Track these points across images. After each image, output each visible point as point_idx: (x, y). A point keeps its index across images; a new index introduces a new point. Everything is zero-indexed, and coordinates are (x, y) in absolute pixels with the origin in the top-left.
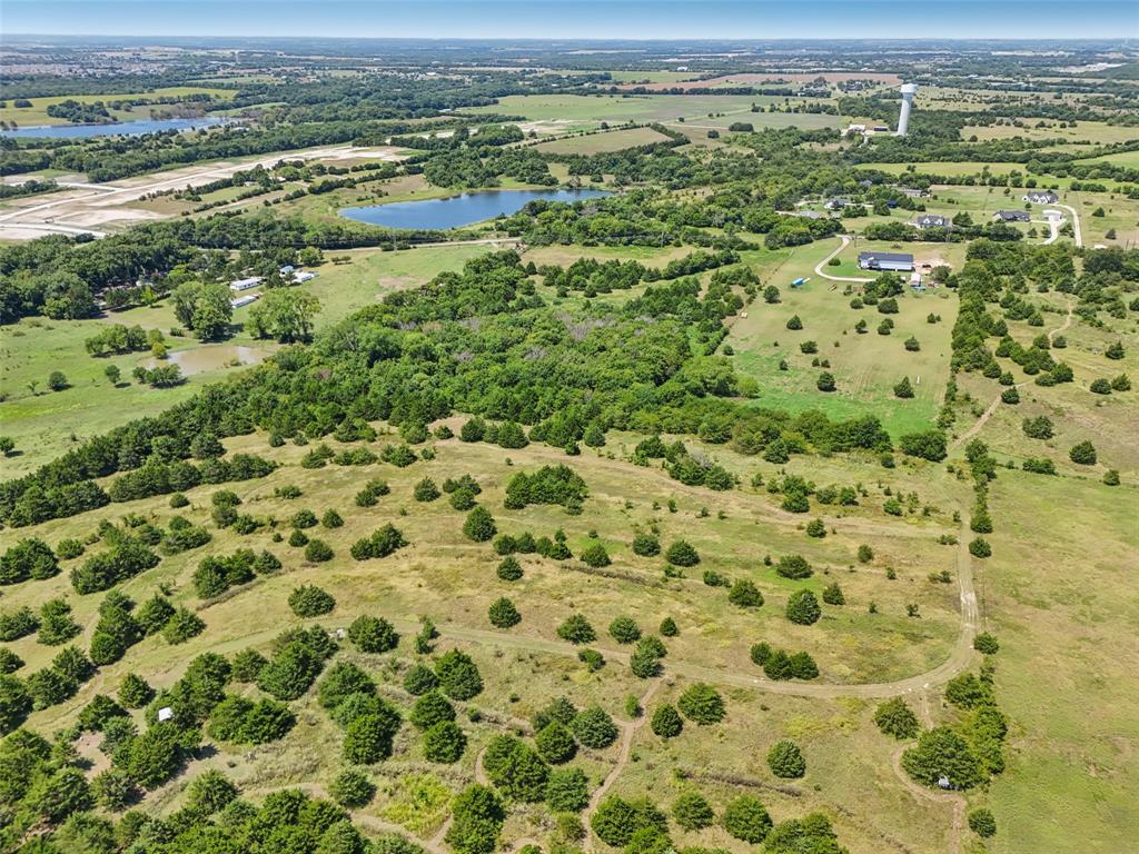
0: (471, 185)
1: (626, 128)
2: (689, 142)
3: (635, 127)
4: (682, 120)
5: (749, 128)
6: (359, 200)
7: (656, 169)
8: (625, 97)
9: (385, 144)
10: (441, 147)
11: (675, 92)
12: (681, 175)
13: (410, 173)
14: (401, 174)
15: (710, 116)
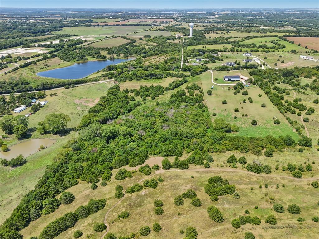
0: (78, 60)
1: (113, 38)
2: (136, 42)
3: (116, 37)
4: (128, 34)
5: (150, 36)
6: (41, 69)
7: (135, 51)
9: (35, 47)
12: (143, 53)
13: (53, 57)
14: (50, 58)
15: (135, 33)
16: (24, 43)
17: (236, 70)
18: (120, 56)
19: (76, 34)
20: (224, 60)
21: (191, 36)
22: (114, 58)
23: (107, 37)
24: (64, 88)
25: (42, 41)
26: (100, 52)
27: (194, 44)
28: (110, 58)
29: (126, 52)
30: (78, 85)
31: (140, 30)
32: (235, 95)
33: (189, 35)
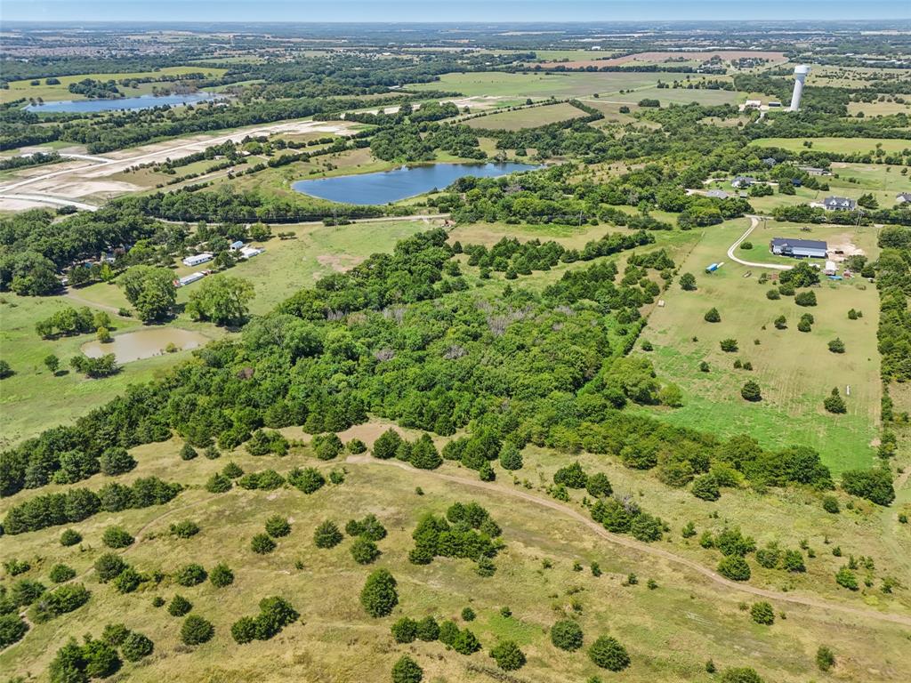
0: (410, 159)
1: (548, 103)
2: (603, 117)
3: (556, 103)
4: (596, 96)
5: (657, 104)
6: (311, 173)
7: (574, 144)
8: (547, 74)
9: (340, 119)
10: (387, 122)
11: (590, 69)
12: (596, 149)
13: (358, 147)
14: (351, 148)
15: (621, 92)
16: (324, 109)
17: (843, 224)
18: (525, 154)
19: (458, 93)
20: (830, 188)
21: (794, 107)
22: (505, 159)
23: (529, 102)
24: (321, 223)
25: (370, 106)
26: (477, 142)
27: (783, 134)
28: (495, 158)
29: (547, 144)
30: (356, 221)
31: (643, 85)
32: (770, 301)
33: (788, 104)
